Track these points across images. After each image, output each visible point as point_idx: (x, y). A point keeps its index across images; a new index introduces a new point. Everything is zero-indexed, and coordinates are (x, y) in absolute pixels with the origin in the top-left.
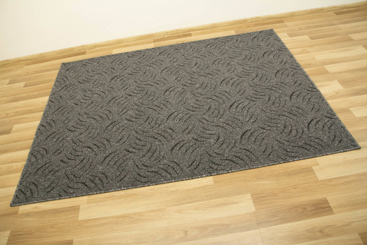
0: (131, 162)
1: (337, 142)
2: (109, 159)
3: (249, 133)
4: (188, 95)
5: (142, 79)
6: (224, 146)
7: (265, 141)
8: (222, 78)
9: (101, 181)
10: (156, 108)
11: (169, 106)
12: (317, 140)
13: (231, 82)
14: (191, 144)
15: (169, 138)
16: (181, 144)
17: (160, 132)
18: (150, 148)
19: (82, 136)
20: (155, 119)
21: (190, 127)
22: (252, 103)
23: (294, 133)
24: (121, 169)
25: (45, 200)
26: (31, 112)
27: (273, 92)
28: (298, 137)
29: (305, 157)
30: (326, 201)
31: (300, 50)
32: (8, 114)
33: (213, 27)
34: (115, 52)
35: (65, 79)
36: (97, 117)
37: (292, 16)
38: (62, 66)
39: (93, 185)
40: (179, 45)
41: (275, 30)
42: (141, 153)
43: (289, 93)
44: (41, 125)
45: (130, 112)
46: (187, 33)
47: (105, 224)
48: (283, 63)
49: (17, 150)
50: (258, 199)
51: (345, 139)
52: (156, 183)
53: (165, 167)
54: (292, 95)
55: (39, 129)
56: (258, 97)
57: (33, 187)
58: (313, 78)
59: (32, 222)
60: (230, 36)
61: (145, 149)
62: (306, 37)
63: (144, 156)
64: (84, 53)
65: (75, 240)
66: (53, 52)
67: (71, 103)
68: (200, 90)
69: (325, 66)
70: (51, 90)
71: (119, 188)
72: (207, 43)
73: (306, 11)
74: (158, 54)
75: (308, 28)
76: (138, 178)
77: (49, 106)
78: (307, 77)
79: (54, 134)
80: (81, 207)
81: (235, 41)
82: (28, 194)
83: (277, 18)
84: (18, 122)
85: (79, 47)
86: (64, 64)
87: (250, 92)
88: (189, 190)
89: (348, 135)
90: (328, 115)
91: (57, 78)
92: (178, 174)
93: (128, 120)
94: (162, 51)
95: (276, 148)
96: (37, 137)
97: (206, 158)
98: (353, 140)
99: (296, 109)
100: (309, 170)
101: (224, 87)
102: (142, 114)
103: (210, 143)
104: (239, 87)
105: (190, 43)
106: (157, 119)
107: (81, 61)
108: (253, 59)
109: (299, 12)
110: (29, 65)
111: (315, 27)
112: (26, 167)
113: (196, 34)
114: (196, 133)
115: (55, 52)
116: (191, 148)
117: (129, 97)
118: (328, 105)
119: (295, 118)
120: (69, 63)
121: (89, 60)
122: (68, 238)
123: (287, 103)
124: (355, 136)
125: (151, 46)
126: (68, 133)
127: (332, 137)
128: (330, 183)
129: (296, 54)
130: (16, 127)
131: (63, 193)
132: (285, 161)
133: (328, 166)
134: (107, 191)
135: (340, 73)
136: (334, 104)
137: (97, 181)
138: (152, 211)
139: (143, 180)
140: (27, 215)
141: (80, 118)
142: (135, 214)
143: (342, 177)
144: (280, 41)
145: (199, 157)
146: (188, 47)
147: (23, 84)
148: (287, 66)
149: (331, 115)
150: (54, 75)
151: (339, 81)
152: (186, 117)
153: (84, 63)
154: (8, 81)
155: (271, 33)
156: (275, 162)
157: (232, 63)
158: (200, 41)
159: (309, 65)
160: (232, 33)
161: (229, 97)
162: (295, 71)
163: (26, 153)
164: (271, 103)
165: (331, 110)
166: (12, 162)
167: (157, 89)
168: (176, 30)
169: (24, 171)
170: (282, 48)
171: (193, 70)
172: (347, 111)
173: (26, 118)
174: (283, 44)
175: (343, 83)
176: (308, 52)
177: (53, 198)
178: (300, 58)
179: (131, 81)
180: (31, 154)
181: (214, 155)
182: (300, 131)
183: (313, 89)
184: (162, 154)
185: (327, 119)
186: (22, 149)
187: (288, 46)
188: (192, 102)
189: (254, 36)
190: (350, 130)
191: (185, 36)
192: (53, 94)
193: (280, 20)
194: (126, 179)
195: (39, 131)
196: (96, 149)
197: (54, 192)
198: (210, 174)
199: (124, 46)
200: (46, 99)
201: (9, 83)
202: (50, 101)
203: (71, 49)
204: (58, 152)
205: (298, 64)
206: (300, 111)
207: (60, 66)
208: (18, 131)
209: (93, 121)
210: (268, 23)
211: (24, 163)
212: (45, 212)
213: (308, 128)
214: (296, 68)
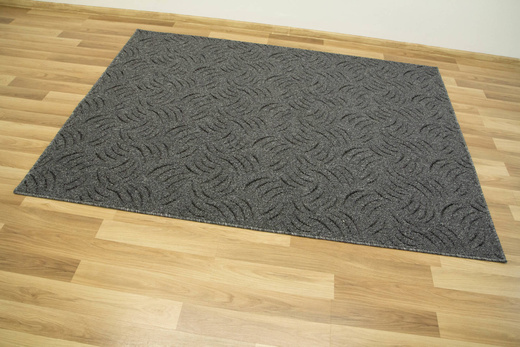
0: (188, 184)
1: (476, 245)
2: (160, 171)
3: (359, 195)
4: (294, 121)
5: (237, 81)
6: (320, 201)
7: (378, 212)
8: (346, 112)
9: (141, 197)
10: (244, 124)
11: (262, 126)
12: (449, 233)
13: (357, 121)
14: (276, 185)
15: (249, 168)
16: (263, 181)
17: (239, 157)
18: (220, 174)
19: (134, 131)
20: (238, 138)
21: (281, 163)
22: (376, 157)
23: (420, 213)
24: (172, 189)
25: (60, 198)
26: (78, 80)
27: (409, 151)
28: (425, 220)
29: (426, 250)
30: (434, 317)
31: (465, 107)
32: (46, 75)
33: (357, 42)
34: (213, 35)
35: (135, 51)
36: (162, 113)
37: (471, 58)
38: (136, 33)
39: (128, 199)
40: (302, 51)
41: (440, 70)
42: (205, 177)
43: (432, 159)
44: (85, 101)
45: (207, 120)
46: (318, 39)
47: (129, 253)
48: (436, 117)
49: (44, 124)
50: (343, 284)
51: (489, 244)
52: (213, 221)
53: (231, 205)
54: (434, 163)
55: (80, 106)
56: (387, 151)
57: (50, 178)
58: (471, 150)
59: (35, 222)
60: (375, 60)
61: (213, 173)
62: (480, 92)
63: (208, 181)
64: (171, 25)
65: (82, 262)
66: (129, 11)
67: (133, 84)
68: (310, 119)
69: (495, 140)
70: (112, 60)
71: (162, 213)
72: (341, 61)
73: (492, 56)
74: (269, 54)
75: (488, 80)
76: (191, 207)
77: (103, 79)
78: (463, 145)
79: (99, 118)
80: (103, 223)
81: (380, 68)
82: (41, 184)
83: (448, 55)
84: (57, 88)
85: (166, 14)
86: (140, 31)
87: (378, 141)
88: (253, 244)
89: (494, 240)
90: (476, 205)
91: (125, 47)
92: (245, 219)
93: (202, 129)
94: (276, 52)
95: (390, 226)
96: (75, 116)
97: (291, 210)
98: (499, 249)
99: (434, 183)
100: (425, 269)
101: (345, 125)
102: (223, 126)
103: (302, 192)
104: (365, 131)
105: (317, 53)
106: (241, 139)
107: (163, 34)
108: (396, 99)
109: (482, 55)
110: (93, 19)
111: (498, 82)
112: (50, 148)
113: (330, 44)
114: (287, 174)
115: (133, 11)
116: (275, 191)
117: (213, 100)
118: (480, 191)
119: (428, 194)
120: (147, 32)
121: (175, 35)
122: (74, 256)
123: (424, 171)
124: (504, 244)
125: (264, 41)
126: (117, 122)
127: (471, 236)
128: (448, 296)
129: (458, 110)
130: (51, 94)
131: (85, 197)
132: (396, 247)
133: (453, 272)
134: (144, 211)
135: (512, 153)
136: (489, 192)
137: (136, 195)
138: (195, 256)
139: (197, 212)
140: (32, 210)
141: (140, 107)
142: (172, 253)
143: (467, 293)
144: (442, 86)
145: (281, 205)
146: (313, 58)
147: (78, 41)
148: (441, 122)
149: (480, 206)
150: (123, 41)
151: (506, 164)
152: (280, 148)
153: (167, 38)
154: (60, 32)
155: (433, 72)
156: (382, 244)
157: (367, 96)
158: (332, 54)
159: (471, 131)
160: (380, 56)
161: (348, 139)
162: (449, 132)
163: (54, 131)
164: (402, 164)
165: (483, 199)
166: (33, 137)
167: (254, 99)
168: (305, 30)
169: (45, 153)
170: (442, 97)
171: (311, 89)
172: (504, 207)
173: (68, 86)
174: (445, 91)
175: (511, 168)
176: (477, 113)
177: (72, 200)
178: (463, 118)
179: (222, 79)
180: (61, 134)
181: (303, 208)
182: (430, 214)
183: (466, 164)
184: (233, 186)
185: (472, 210)
186: (51, 125)
187: (451, 96)
188: (295, 131)
189: (408, 70)
190: (500, 233)
191: (314, 41)
192: (113, 65)
193: (452, 58)
194: (174, 204)
195: (80, 109)
196: (147, 153)
197: (75, 192)
198: (289, 232)
199: (227, 31)
200: (103, 69)
201: (61, 35)
202: (107, 73)
203: (156, 15)
204: (96, 142)
205: (457, 124)
206: (439, 188)
207: (134, 32)
208: (53, 100)
209: (154, 116)
210: (435, 59)
211: (48, 143)
212: (54, 214)
213: (442, 213)
214: (453, 129)
